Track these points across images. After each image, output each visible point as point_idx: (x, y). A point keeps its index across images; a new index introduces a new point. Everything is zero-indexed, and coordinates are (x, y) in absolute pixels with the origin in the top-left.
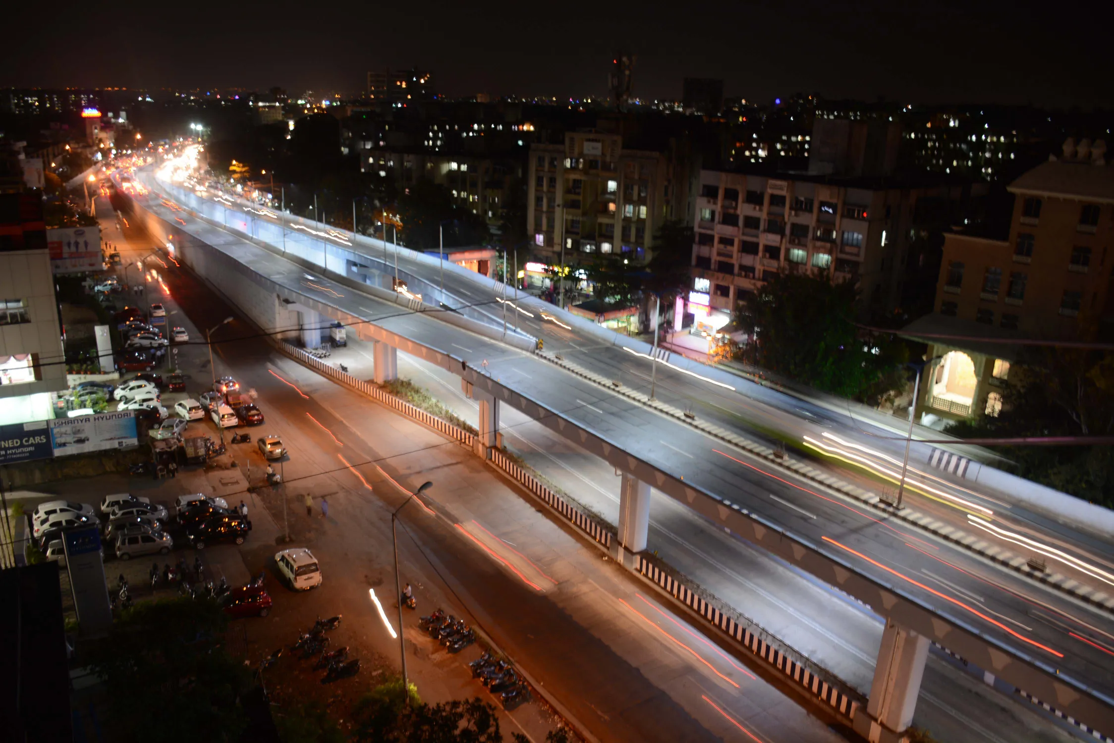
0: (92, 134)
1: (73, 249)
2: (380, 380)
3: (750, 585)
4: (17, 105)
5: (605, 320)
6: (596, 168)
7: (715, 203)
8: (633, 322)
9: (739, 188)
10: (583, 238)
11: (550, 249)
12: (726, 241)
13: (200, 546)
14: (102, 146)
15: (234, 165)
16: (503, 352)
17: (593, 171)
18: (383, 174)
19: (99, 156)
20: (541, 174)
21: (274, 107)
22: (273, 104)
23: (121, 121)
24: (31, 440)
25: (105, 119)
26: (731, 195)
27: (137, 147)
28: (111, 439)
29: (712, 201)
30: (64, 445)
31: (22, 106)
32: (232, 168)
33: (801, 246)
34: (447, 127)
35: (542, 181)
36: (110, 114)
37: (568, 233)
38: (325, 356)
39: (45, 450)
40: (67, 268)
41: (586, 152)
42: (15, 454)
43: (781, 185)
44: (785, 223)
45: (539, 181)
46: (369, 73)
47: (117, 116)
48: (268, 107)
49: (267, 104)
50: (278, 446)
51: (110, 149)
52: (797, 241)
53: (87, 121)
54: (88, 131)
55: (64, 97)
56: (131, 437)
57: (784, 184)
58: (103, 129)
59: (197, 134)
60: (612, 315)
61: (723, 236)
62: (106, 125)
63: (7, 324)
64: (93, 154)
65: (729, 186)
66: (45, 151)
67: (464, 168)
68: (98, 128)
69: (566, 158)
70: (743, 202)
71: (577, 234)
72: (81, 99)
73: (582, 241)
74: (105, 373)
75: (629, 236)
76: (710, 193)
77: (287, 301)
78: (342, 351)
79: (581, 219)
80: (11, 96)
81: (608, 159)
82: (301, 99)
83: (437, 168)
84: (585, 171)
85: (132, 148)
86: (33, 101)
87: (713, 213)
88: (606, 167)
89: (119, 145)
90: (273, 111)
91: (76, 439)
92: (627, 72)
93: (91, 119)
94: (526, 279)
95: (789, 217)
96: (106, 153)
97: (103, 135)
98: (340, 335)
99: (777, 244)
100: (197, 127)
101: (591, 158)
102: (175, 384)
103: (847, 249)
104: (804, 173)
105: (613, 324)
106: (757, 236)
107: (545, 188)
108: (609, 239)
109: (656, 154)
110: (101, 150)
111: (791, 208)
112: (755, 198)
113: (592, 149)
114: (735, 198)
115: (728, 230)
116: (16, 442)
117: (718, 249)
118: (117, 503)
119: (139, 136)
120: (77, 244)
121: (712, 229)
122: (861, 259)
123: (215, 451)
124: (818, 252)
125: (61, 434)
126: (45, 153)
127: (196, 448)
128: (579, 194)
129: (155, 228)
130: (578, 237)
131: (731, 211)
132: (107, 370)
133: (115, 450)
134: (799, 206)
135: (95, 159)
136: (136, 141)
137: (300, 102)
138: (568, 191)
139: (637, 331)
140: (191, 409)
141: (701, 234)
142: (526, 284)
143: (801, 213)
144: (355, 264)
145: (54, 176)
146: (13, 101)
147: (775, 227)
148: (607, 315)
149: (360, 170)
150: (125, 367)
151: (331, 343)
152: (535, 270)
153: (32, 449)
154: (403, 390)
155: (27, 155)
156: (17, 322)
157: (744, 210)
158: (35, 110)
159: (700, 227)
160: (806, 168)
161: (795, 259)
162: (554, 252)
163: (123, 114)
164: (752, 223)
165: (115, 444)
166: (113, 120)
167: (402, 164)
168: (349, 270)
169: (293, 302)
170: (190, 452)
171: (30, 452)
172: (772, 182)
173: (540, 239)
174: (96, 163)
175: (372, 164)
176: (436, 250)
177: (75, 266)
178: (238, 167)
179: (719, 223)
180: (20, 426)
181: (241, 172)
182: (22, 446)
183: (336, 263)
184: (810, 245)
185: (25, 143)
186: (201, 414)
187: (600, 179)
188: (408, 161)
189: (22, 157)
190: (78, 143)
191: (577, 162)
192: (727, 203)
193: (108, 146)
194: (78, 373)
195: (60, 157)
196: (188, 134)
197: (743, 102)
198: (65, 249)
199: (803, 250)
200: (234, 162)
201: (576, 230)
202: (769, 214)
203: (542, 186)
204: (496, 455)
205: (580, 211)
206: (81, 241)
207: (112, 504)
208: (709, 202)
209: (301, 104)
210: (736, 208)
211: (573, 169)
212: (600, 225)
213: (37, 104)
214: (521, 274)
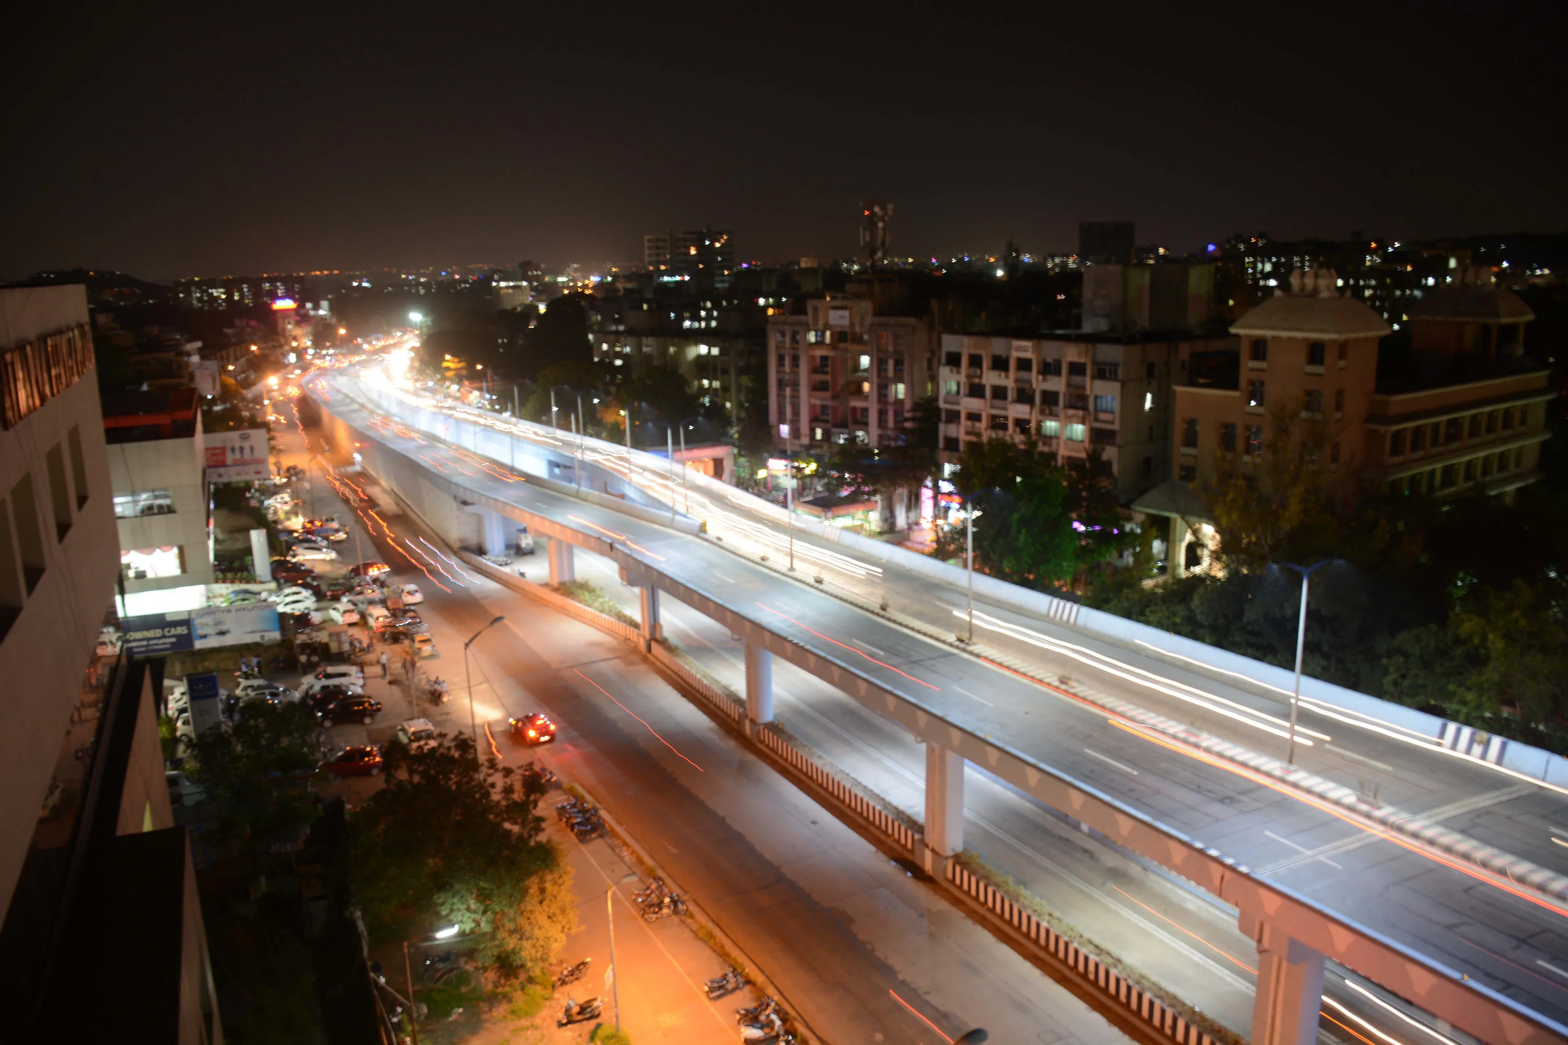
0: (284, 329)
1: (238, 455)
2: (555, 583)
3: (876, 754)
4: (200, 300)
5: (834, 517)
6: (845, 341)
7: (959, 372)
8: (874, 519)
9: (982, 352)
10: (835, 426)
11: (797, 442)
12: (974, 417)
13: (328, 724)
14: (294, 344)
15: (448, 361)
16: (669, 537)
17: (842, 345)
18: (618, 362)
19: (292, 358)
20: (782, 352)
21: (519, 287)
22: (518, 283)
23: (322, 312)
24: (173, 631)
25: (302, 311)
26: (976, 361)
27: (338, 343)
28: (253, 632)
29: (955, 369)
30: (204, 637)
31: (206, 301)
32: (445, 364)
33: (1053, 416)
34: (724, 303)
35: (784, 359)
36: (309, 305)
37: (815, 420)
38: (506, 564)
39: (186, 641)
40: (230, 476)
41: (832, 322)
42: (157, 644)
43: (1026, 346)
44: (1034, 391)
45: (781, 359)
46: (646, 238)
47: (317, 307)
48: (513, 287)
49: (511, 284)
50: (428, 643)
51: (306, 349)
52: (1047, 411)
53: (279, 315)
54: (280, 329)
55: (255, 285)
56: (274, 630)
57: (1027, 344)
58: (298, 324)
59: (414, 326)
60: (842, 510)
61: (970, 411)
62: (302, 318)
63: (154, 514)
64: (285, 355)
65: (973, 351)
66: (224, 353)
67: (715, 351)
68: (293, 322)
69: (809, 330)
70: (989, 369)
71: (827, 421)
72: (277, 288)
73: (834, 430)
74: (262, 582)
75: (886, 421)
76: (954, 360)
77: (465, 503)
78: (529, 559)
79: (829, 403)
80: (193, 289)
81: (858, 329)
82: (562, 274)
83: (681, 353)
84: (833, 346)
85: (333, 346)
86: (219, 293)
87: (958, 384)
88: (858, 340)
89: (318, 343)
90: (518, 291)
91: (217, 631)
92: (881, 225)
93: (284, 312)
94: (769, 479)
95: (1039, 384)
96: (300, 353)
97: (298, 332)
98: (526, 541)
99: (1026, 416)
100: (416, 317)
101: (838, 329)
102: (333, 591)
103: (1102, 416)
104: (1078, 332)
105: (845, 521)
106: (1005, 409)
107: (787, 368)
108: (864, 425)
109: (912, 321)
110: (294, 350)
111: (1039, 373)
112: (1000, 364)
113: (840, 318)
114: (980, 366)
115: (974, 404)
116: (158, 633)
117: (966, 426)
118: (252, 686)
119: (342, 331)
120: (242, 449)
121: (958, 403)
122: (1116, 427)
123: (362, 650)
124: (1071, 423)
125: (202, 626)
126: (225, 356)
127: (340, 643)
128: (827, 373)
129: (342, 436)
130: (828, 426)
131: (976, 381)
132: (264, 580)
133: (257, 644)
134: (1049, 369)
135: (286, 361)
136: (338, 337)
137: (561, 279)
138: (814, 370)
139: (878, 530)
140: (345, 612)
141: (948, 411)
142: (770, 485)
143: (1049, 377)
144: (558, 465)
145: (230, 381)
146: (194, 295)
147: (1024, 396)
148: (836, 510)
149: (593, 359)
150: (283, 577)
151: (519, 552)
152: (777, 467)
153: (174, 640)
154: (580, 592)
155: (203, 357)
156: (163, 513)
157: (991, 378)
158: (220, 305)
159: (946, 402)
160: (1079, 326)
161: (1048, 433)
162: (801, 446)
163: (325, 304)
164: (999, 393)
165: (256, 638)
166: (312, 313)
167: (640, 350)
168: (551, 473)
169: (472, 504)
170: (334, 647)
171: (172, 643)
172: (1016, 343)
173: (785, 429)
174: (286, 366)
175: (606, 351)
176: (663, 448)
177: (239, 474)
178: (454, 362)
179: (965, 396)
180: (162, 616)
181: (456, 369)
182: (164, 637)
183: (537, 466)
184: (1062, 414)
185: (199, 344)
186: (355, 617)
187: (849, 355)
188: (647, 346)
189: (195, 359)
190: (266, 342)
191: (823, 335)
192: (972, 371)
193: (303, 346)
194: (232, 582)
195: (243, 360)
196: (405, 326)
197: (1161, 251)
198: (230, 458)
199: (1055, 421)
200: (448, 357)
201: (826, 417)
202: (1016, 381)
203: (783, 365)
204: (655, 647)
205: (828, 395)
206: (246, 445)
207: (245, 688)
208: (952, 371)
209: (563, 282)
210: (980, 377)
211: (820, 343)
212: (854, 409)
213: (223, 297)
214: (762, 474)
